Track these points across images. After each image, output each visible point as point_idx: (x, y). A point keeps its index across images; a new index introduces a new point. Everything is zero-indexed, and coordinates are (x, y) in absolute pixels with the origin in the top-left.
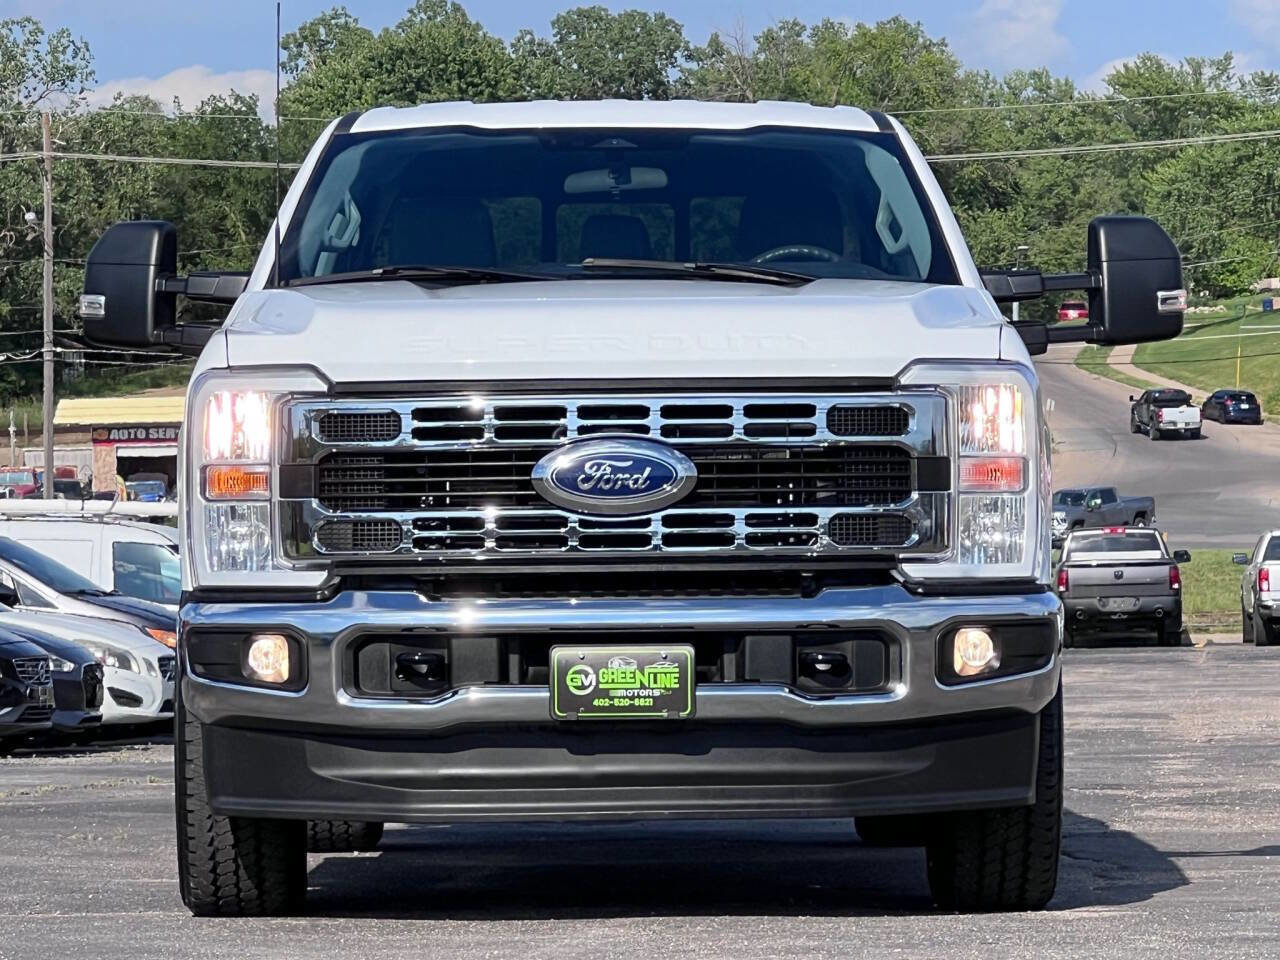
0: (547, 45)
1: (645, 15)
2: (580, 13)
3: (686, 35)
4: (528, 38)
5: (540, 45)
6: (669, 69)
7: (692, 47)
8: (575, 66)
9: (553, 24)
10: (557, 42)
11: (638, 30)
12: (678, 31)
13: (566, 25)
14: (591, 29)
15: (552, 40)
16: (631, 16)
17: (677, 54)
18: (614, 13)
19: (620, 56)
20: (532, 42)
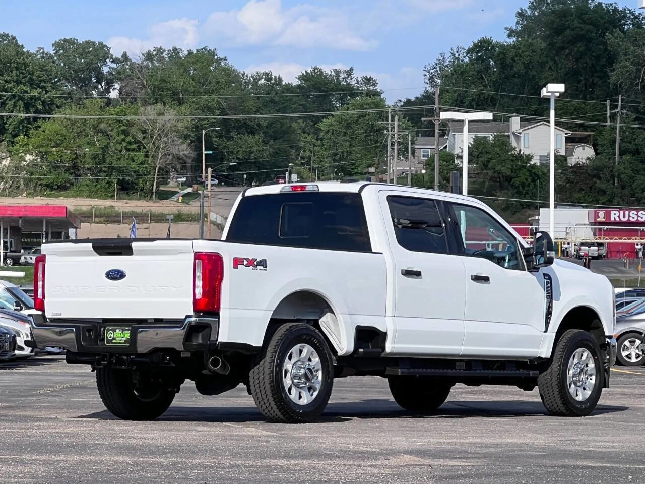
0: (50, 54)
1: (94, 42)
2: (65, 40)
3: (111, 52)
4: (42, 51)
5: (47, 54)
6: (104, 67)
7: (114, 57)
8: (62, 64)
9: (53, 45)
10: (54, 53)
11: (91, 49)
12: (109, 50)
13: (58, 45)
14: (70, 48)
15: (52, 53)
16: (87, 43)
17: (108, 60)
18: (80, 41)
19: (82, 61)
20: (43, 53)
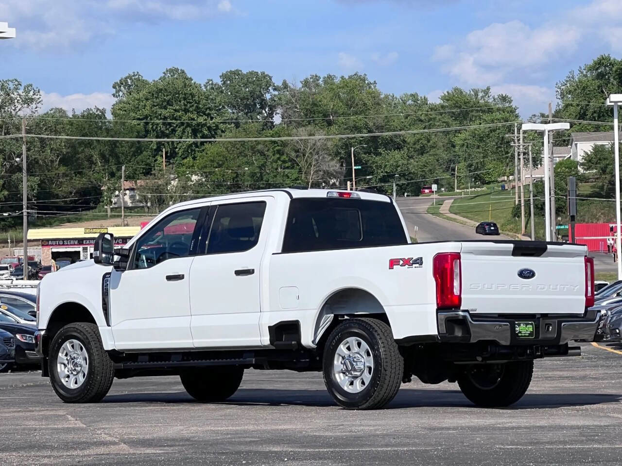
0: (218, 85)
1: (257, 73)
2: (231, 72)
3: (273, 80)
4: (211, 82)
5: (215, 85)
6: (267, 94)
7: (275, 85)
8: (229, 93)
9: (221, 77)
10: (222, 84)
11: (254, 79)
12: (270, 79)
13: (226, 77)
14: (235, 79)
15: (220, 83)
16: (251, 73)
17: (270, 88)
18: (244, 72)
19: (247, 90)
20: (212, 84)
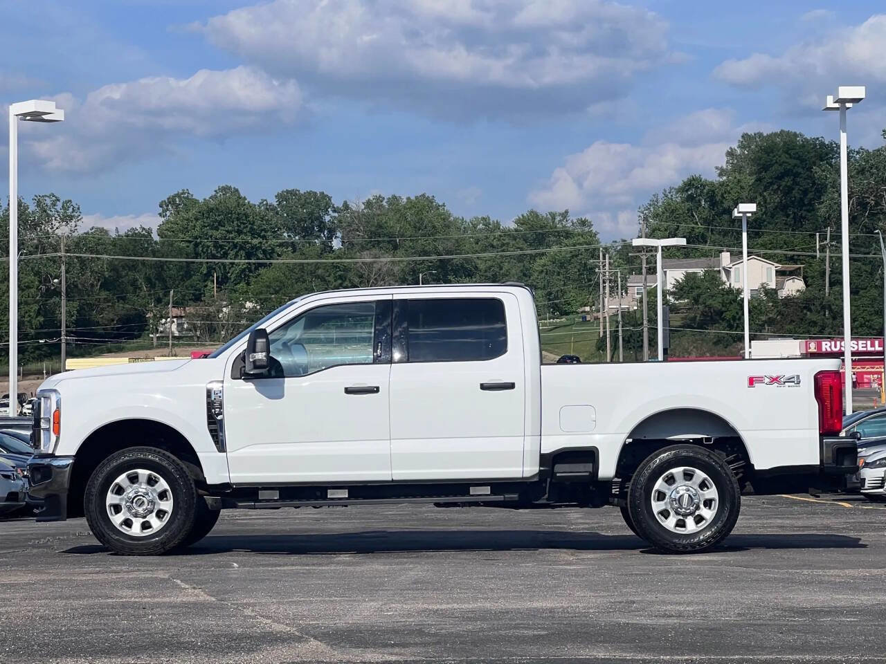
0: (273, 205)
1: (316, 193)
2: (288, 192)
3: (333, 201)
4: (265, 203)
5: (270, 205)
6: (326, 216)
7: (335, 206)
8: (285, 215)
9: (276, 196)
10: (277, 204)
11: (313, 199)
12: (330, 199)
13: (282, 197)
14: (292, 199)
15: (275, 204)
16: (309, 193)
17: (329, 210)
18: (302, 192)
19: (305, 211)
20: (267, 204)
